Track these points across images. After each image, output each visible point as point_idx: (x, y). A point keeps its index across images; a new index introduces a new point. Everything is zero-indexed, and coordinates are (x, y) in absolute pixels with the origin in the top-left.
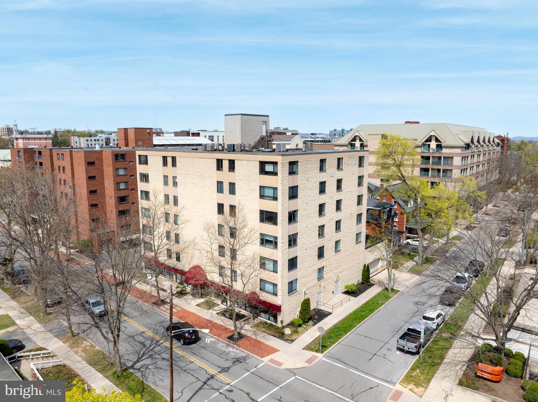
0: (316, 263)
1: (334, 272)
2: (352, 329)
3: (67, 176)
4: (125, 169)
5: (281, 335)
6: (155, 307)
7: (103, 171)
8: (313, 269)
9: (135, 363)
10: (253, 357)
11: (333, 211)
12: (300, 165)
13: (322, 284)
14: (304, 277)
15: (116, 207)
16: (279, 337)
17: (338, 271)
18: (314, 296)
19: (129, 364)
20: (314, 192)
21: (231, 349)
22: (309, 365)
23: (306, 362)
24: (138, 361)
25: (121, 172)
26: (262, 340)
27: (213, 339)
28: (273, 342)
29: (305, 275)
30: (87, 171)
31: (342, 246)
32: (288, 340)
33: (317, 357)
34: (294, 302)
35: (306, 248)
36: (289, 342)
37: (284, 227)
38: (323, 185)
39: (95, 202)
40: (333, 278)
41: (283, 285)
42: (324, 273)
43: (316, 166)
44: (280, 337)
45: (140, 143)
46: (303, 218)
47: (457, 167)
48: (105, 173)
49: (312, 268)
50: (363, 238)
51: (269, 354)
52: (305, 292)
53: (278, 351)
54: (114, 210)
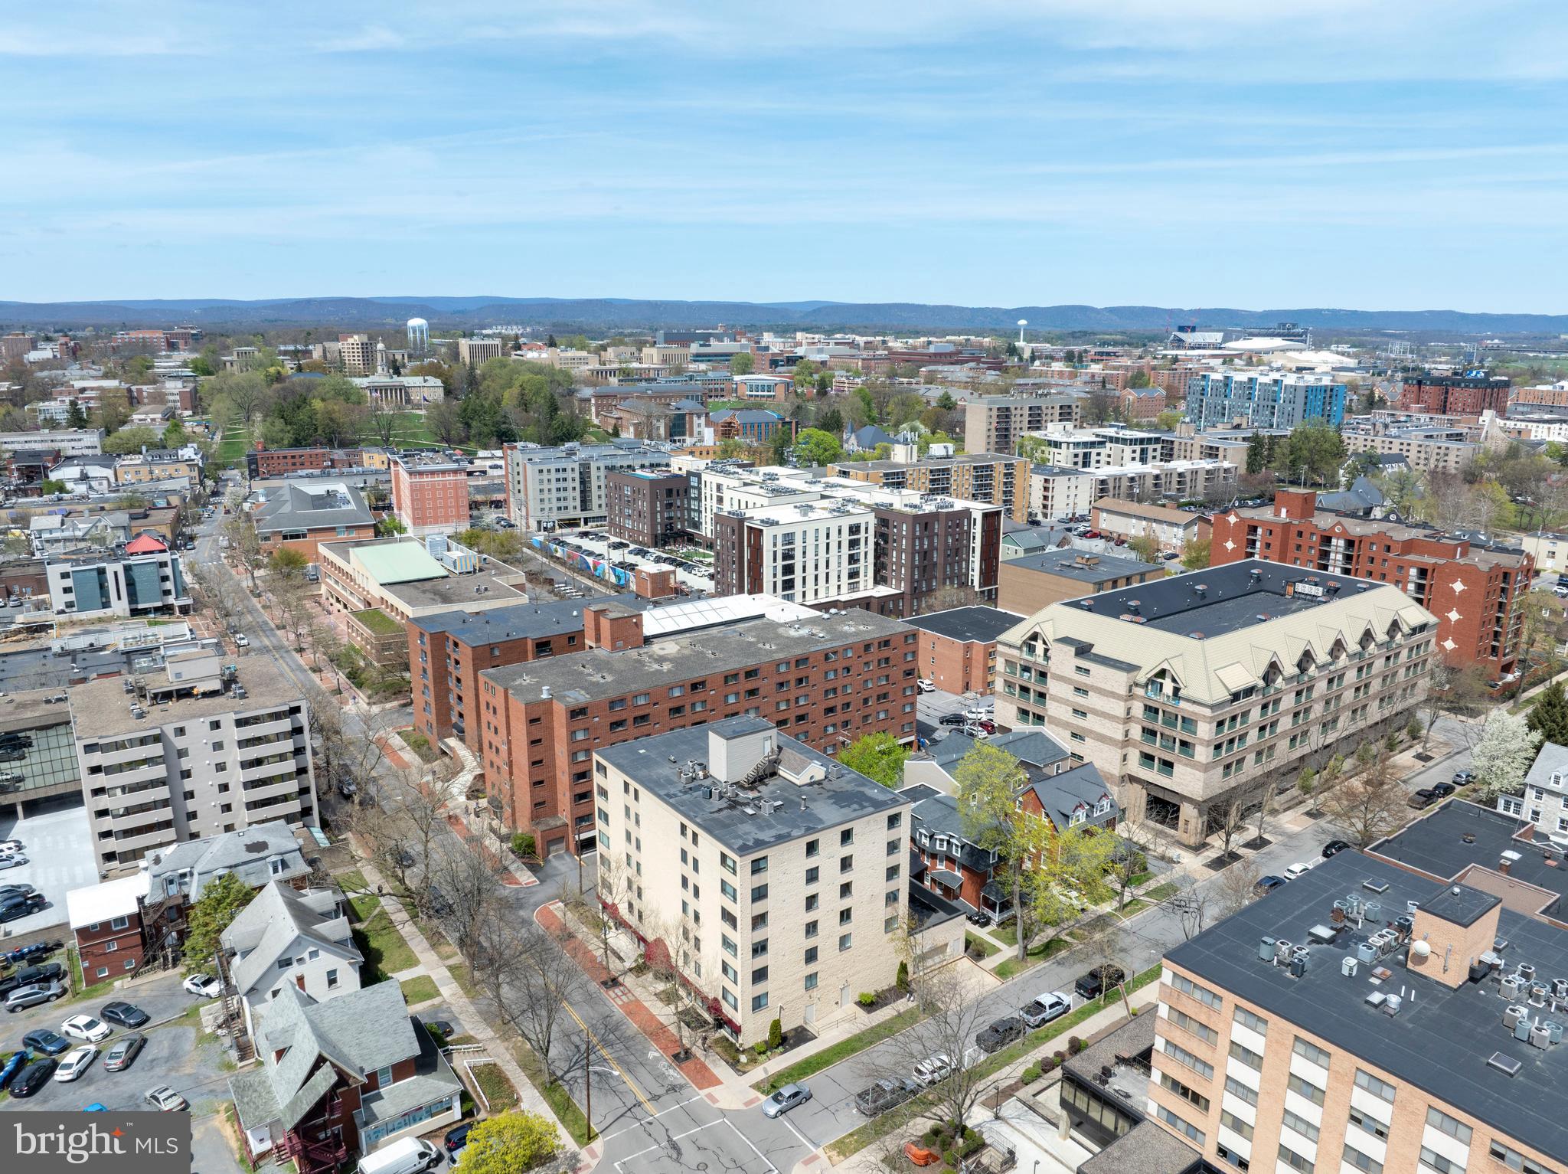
0: (802, 969)
3: (500, 721)
4: (586, 730)
5: (734, 1064)
6: (603, 990)
7: (552, 729)
8: (798, 977)
9: (566, 1073)
10: (691, 1086)
14: (780, 988)
15: (571, 790)
16: (731, 1065)
17: (847, 974)
18: (800, 1010)
19: (559, 1073)
21: (671, 1072)
22: (743, 1108)
23: (743, 1103)
24: (568, 1071)
25: (580, 736)
26: (710, 1066)
27: (657, 1054)
28: (721, 1069)
29: (782, 985)
30: (529, 733)
32: (739, 1070)
33: (758, 1100)
34: (761, 1022)
36: (739, 1073)
39: (540, 778)
40: (836, 985)
42: (819, 979)
45: (620, 643)
47: (1202, 742)
48: (556, 733)
49: (795, 975)
51: (709, 1085)
52: (781, 1007)
53: (721, 1082)
54: (568, 794)
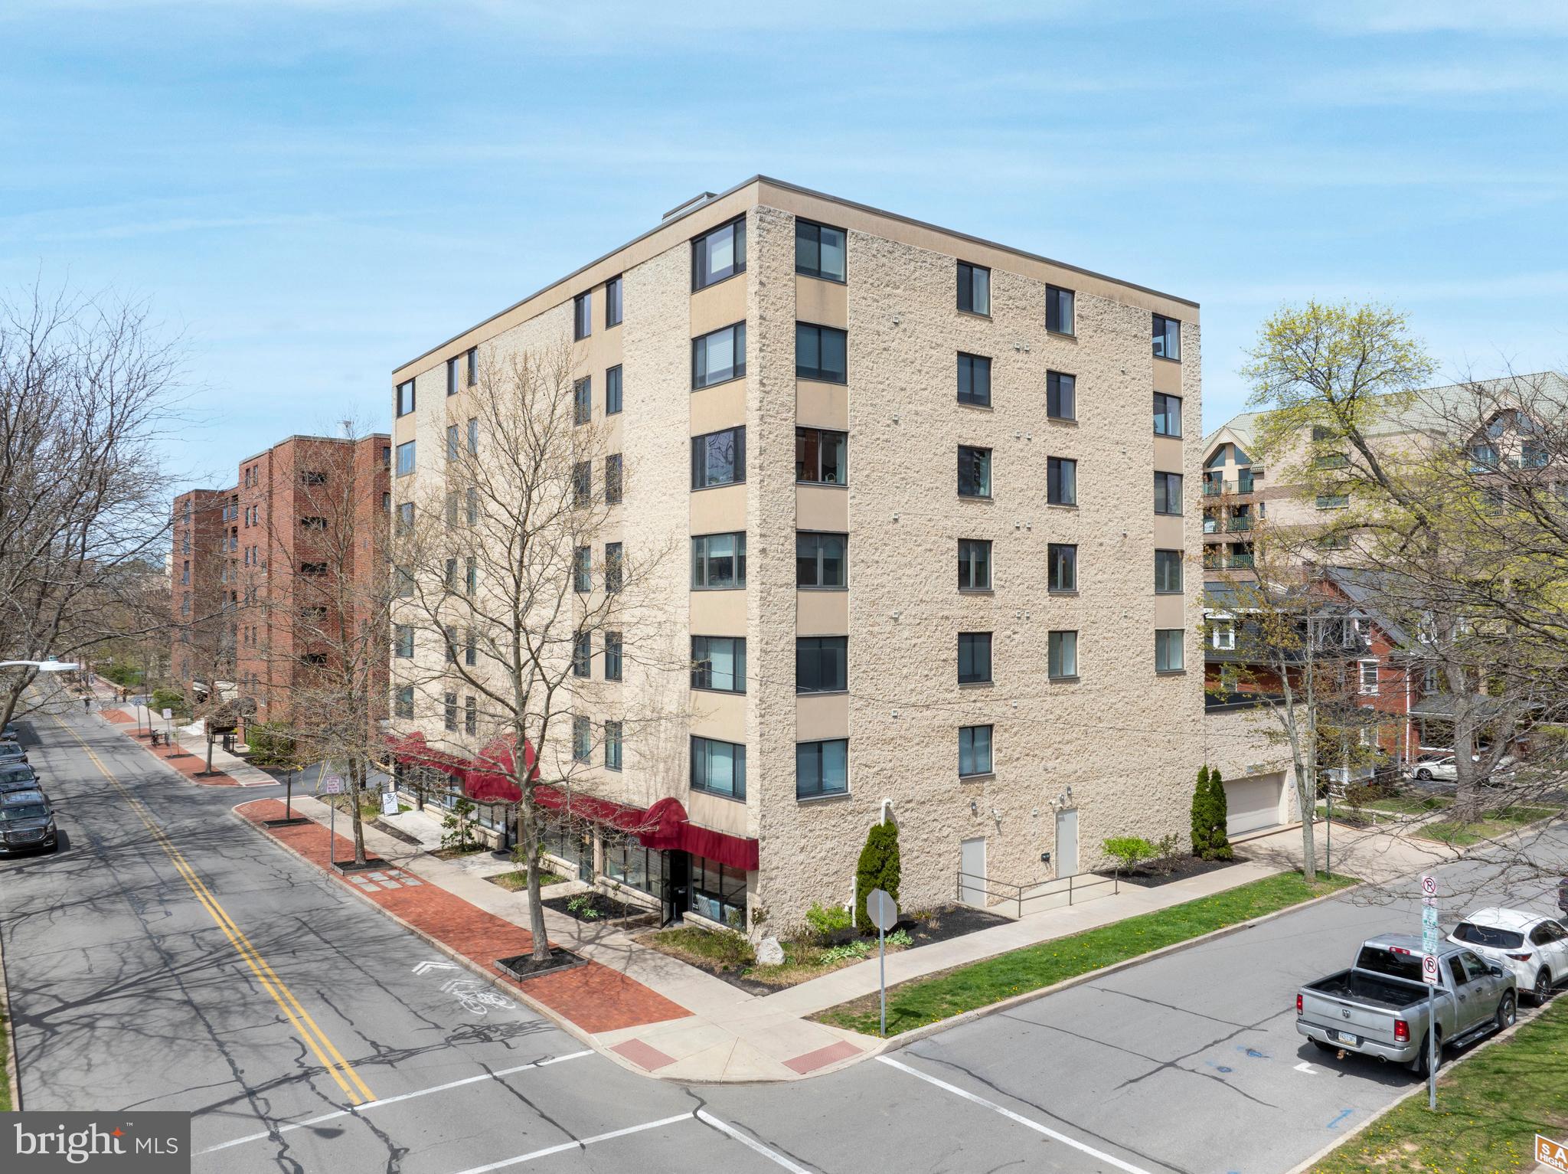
0: (949, 696)
1: (1050, 765)
2: (1085, 971)
8: (936, 723)
10: (560, 1027)
11: (1031, 494)
12: (854, 250)
13: (985, 803)
14: (885, 742)
16: (725, 974)
17: (1070, 768)
18: (943, 847)
20: (934, 382)
21: (486, 997)
22: (795, 1076)
23: (791, 1064)
26: (642, 978)
27: (445, 965)
28: (682, 983)
29: (890, 734)
31: (1083, 659)
32: (757, 984)
33: (856, 1051)
34: (829, 844)
35: (891, 613)
36: (758, 990)
37: (774, 485)
38: (979, 371)
40: (1045, 792)
41: (767, 746)
42: (995, 756)
43: (936, 279)
44: (731, 974)
46: (874, 476)
48: (358, 511)
49: (928, 713)
50: (1191, 657)
51: (634, 1020)
52: (887, 808)
53: (687, 1013)
